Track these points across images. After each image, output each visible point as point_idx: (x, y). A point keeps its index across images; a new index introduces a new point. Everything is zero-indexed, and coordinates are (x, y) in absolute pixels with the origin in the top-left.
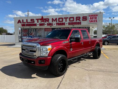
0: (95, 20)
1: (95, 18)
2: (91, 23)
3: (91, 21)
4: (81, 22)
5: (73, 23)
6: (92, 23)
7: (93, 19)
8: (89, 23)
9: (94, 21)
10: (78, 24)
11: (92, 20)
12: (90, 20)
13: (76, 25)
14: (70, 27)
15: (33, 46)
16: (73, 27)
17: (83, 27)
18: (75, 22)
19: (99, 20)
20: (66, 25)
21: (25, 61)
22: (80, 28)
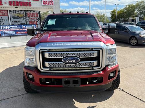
0: (50, 2)
2: (45, 5)
3: (45, 2)
4: (31, 2)
6: (46, 5)
8: (43, 5)
9: (49, 3)
10: (27, 5)
13: (23, 7)
14: (8, 9)
15: (90, 49)
16: (14, 10)
17: (31, 11)
18: (21, 1)
19: (56, 3)
20: (4, 5)
21: (71, 82)
22: (26, 11)
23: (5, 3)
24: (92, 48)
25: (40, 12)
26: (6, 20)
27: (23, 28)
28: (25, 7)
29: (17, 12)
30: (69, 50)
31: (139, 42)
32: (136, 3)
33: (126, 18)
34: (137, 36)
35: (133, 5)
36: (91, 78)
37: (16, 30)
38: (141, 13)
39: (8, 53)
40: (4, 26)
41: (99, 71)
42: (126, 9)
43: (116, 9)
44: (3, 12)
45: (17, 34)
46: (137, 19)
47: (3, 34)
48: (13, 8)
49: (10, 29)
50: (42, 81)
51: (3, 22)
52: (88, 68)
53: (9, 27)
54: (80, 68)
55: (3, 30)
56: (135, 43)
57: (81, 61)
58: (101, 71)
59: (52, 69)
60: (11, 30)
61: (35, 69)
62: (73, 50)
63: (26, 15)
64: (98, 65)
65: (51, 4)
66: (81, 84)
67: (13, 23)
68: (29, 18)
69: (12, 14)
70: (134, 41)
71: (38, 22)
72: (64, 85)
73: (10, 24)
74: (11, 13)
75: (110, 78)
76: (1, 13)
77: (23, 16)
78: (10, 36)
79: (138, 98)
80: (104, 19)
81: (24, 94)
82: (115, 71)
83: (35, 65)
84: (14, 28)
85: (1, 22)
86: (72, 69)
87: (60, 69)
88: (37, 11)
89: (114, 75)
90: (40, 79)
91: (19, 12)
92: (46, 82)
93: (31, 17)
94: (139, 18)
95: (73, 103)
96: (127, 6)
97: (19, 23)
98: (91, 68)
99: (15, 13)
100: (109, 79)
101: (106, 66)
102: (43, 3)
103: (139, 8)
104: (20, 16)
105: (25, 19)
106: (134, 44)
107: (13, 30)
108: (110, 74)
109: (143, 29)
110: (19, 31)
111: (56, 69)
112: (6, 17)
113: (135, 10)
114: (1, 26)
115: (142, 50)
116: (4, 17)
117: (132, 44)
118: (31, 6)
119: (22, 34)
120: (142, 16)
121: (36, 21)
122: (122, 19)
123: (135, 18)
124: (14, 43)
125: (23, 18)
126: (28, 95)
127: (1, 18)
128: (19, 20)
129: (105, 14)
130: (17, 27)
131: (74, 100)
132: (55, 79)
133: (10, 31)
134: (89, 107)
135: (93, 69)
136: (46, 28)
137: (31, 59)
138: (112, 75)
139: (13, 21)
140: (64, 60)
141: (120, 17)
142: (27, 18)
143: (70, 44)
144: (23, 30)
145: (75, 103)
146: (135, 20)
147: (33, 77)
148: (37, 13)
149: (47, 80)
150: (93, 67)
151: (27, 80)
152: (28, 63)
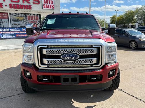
0: (50, 5)
1: (50, 2)
2: (45, 8)
3: (45, 6)
4: (31, 6)
5: (18, 5)
6: (47, 8)
7: (48, 3)
8: (43, 8)
9: (49, 7)
10: (27, 9)
11: (47, 5)
12: (45, 4)
13: (23, 10)
14: (9, 12)
15: (90, 46)
16: (14, 13)
17: (31, 14)
18: (22, 4)
19: (56, 7)
20: (5, 8)
21: (70, 80)
22: (26, 14)
23: (6, 6)
24: (92, 45)
25: (40, 15)
26: (6, 23)
27: (23, 31)
28: (26, 10)
29: (17, 15)
30: (68, 46)
31: (139, 46)
32: (136, 9)
33: (126, 24)
34: (137, 40)
35: (133, 11)
36: (90, 75)
37: (15, 32)
38: (140, 19)
39: (7, 55)
40: (4, 28)
41: (99, 69)
42: (126, 15)
43: (116, 15)
44: (3, 15)
45: (16, 37)
46: (137, 25)
47: (3, 36)
48: (13, 11)
49: (9, 31)
50: (40, 79)
51: (3, 24)
52: (87, 66)
53: (9, 30)
54: (79, 66)
55: (3, 32)
56: (135, 47)
57: (80, 58)
58: (100, 69)
59: (50, 66)
60: (11, 32)
61: (33, 66)
62: (72, 46)
63: (26, 18)
64: (98, 63)
65: (51, 7)
66: (80, 82)
67: (13, 26)
68: (29, 21)
69: (12, 17)
70: (133, 45)
71: (38, 25)
72: (62, 83)
73: (10, 27)
74: (11, 15)
75: (110, 76)
76: (1, 15)
77: (24, 19)
78: (10, 39)
79: (138, 99)
80: (104, 24)
81: (21, 94)
82: (115, 69)
83: (33, 62)
84: (14, 31)
85: (1, 24)
86: (71, 66)
87: (58, 66)
88: (37, 14)
89: (114, 74)
90: (38, 76)
91: (20, 16)
92: (44, 79)
93: (31, 20)
94: (138, 24)
95: (72, 103)
96: (126, 12)
97: (19, 26)
98: (90, 66)
99: (15, 16)
100: (109, 78)
101: (106, 64)
102: (43, 6)
103: (139, 14)
104: (20, 19)
105: (25, 22)
106: (133, 48)
107: (13, 32)
108: (109, 73)
109: (143, 34)
110: (19, 34)
111: (54, 66)
112: (6, 20)
113: (134, 17)
114: (1, 29)
115: (142, 53)
116: (4, 20)
117: (132, 48)
118: (31, 9)
119: (22, 36)
120: (142, 23)
121: (36, 25)
122: (122, 25)
123: (134, 24)
124: (14, 45)
125: (23, 21)
126: (26, 95)
127: (1, 20)
128: (19, 23)
129: (105, 20)
130: (17, 30)
131: (72, 100)
132: (53, 76)
133: (10, 34)
134: (88, 106)
135: (92, 67)
136: (45, 27)
137: (29, 57)
138: (111, 73)
139: (13, 24)
140: (63, 57)
141: (120, 22)
142: (27, 21)
143: (69, 41)
144: (23, 32)
145: (73, 102)
146: (134, 26)
147: (31, 74)
148: (37, 16)
149: (45, 77)
150: (92, 65)
151: (25, 78)
152: (26, 61)
